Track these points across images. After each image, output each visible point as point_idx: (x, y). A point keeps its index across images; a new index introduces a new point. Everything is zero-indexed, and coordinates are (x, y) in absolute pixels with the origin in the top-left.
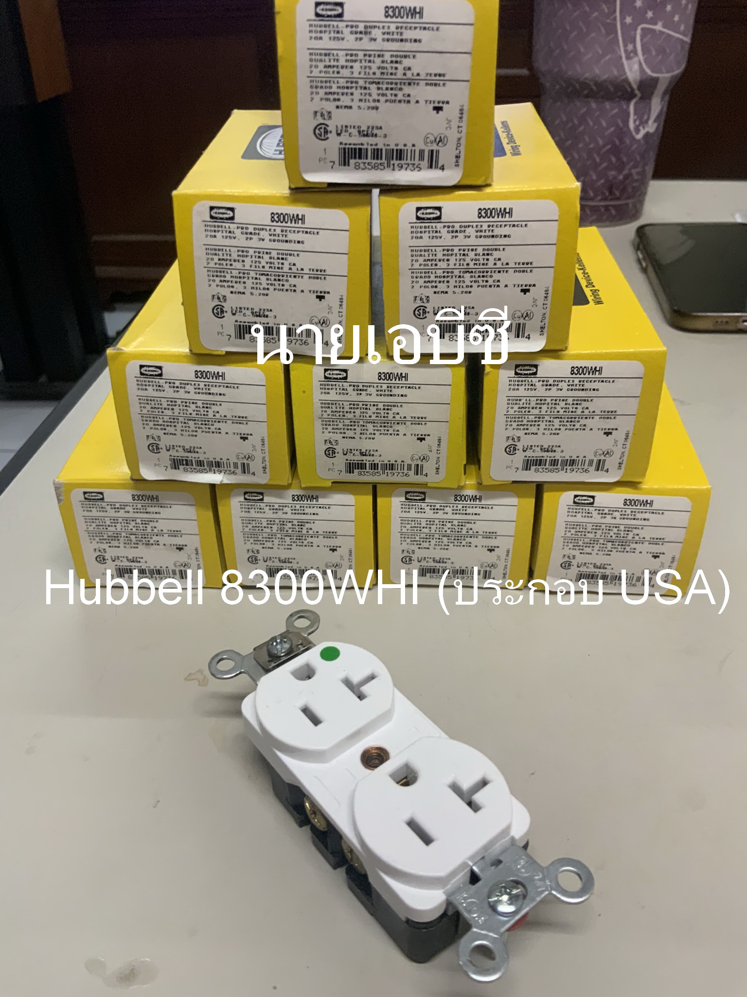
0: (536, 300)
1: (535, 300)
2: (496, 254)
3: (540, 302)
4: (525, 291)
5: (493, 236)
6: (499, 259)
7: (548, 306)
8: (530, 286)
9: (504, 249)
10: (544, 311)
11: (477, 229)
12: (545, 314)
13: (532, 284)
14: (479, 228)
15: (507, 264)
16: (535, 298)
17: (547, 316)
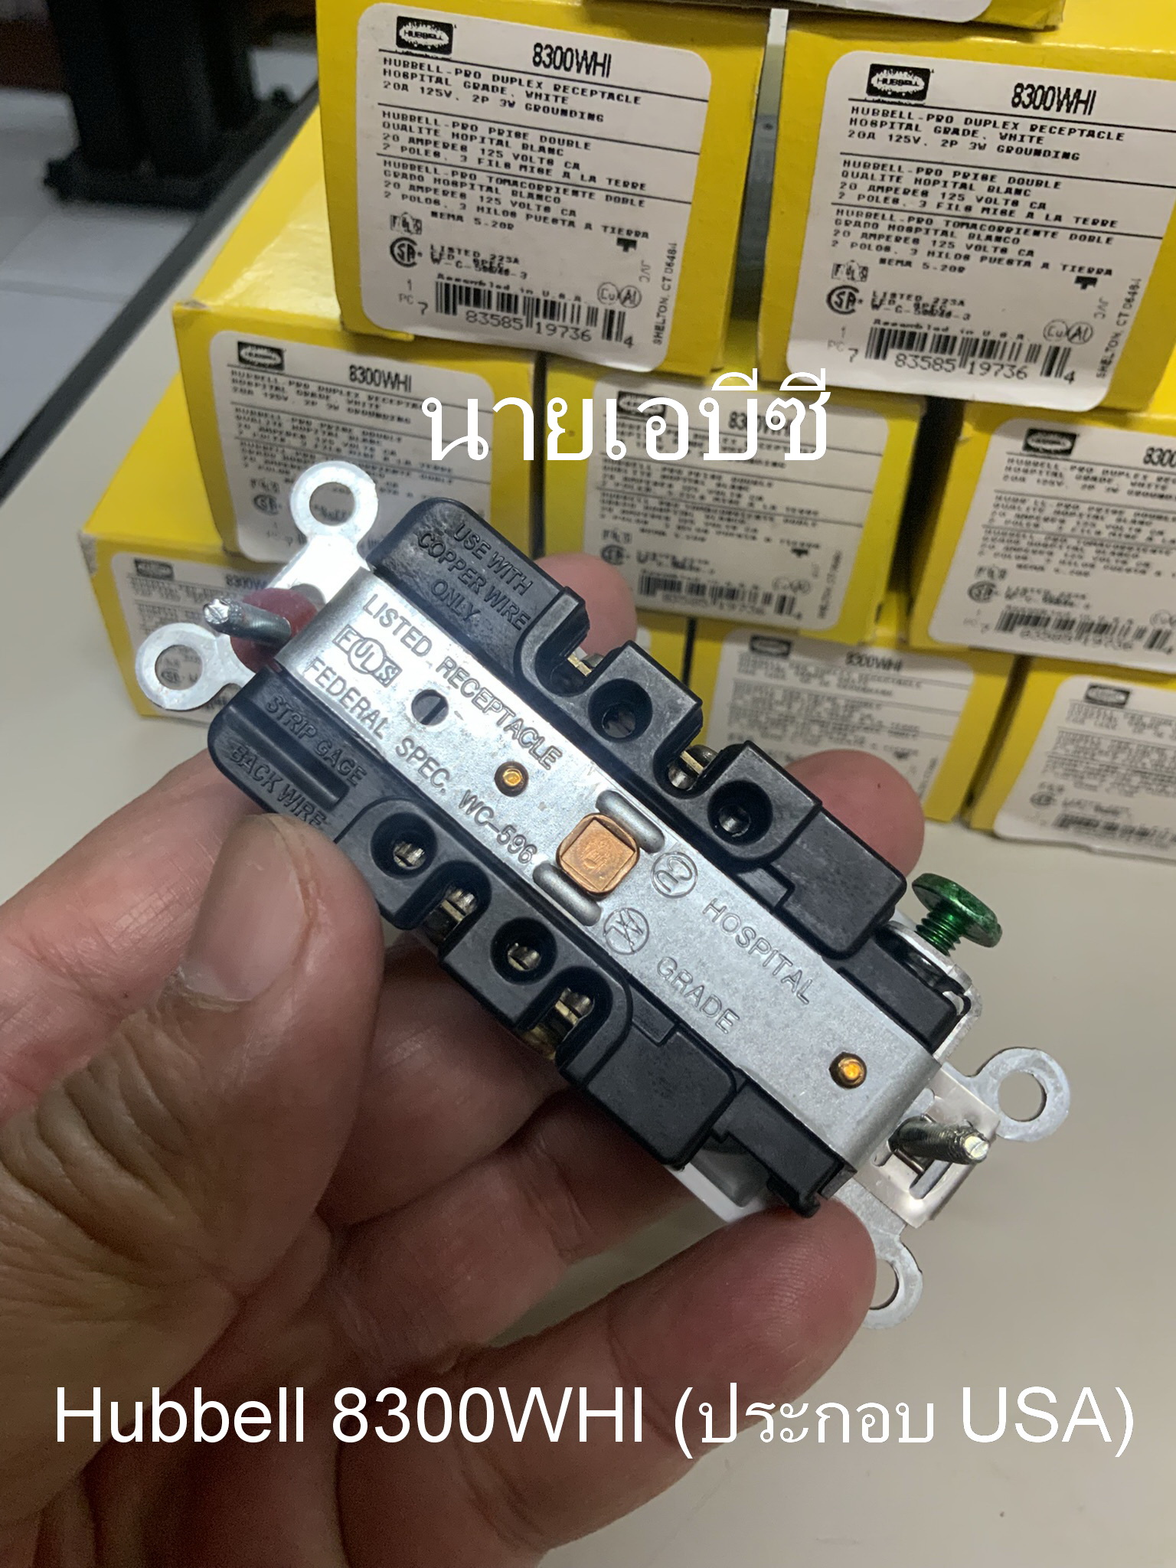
0: (1106, 304)
1: (1103, 304)
2: (1037, 194)
3: (1112, 312)
4: (1085, 282)
5: (1038, 153)
6: (1043, 206)
7: (1130, 320)
8: (1099, 272)
9: (1056, 185)
10: (1118, 329)
11: (1004, 132)
12: (1117, 335)
13: (1105, 267)
14: (1010, 130)
15: (1058, 218)
16: (1104, 300)
17: (1122, 339)
